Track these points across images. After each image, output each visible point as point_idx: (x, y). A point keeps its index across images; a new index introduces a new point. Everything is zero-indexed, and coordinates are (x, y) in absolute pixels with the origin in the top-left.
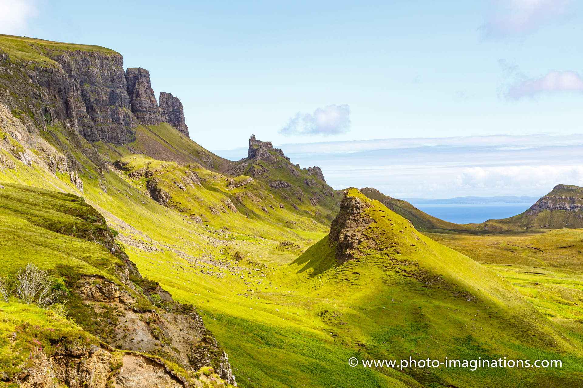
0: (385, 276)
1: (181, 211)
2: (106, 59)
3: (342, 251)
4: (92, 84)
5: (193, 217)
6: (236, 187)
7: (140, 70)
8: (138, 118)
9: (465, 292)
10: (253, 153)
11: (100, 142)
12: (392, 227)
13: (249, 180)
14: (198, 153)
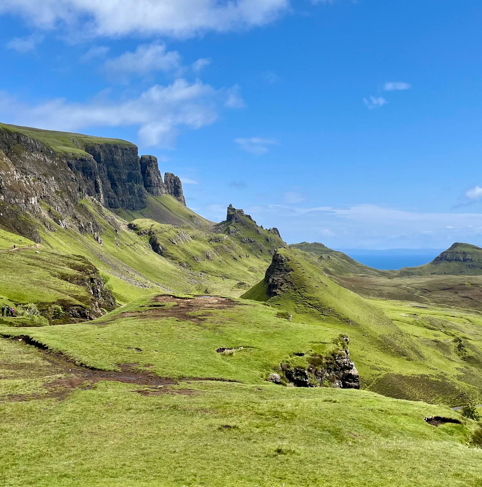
0: (296, 307)
1: (173, 259)
2: (126, 149)
3: (271, 290)
4: (116, 167)
5: (181, 264)
6: (215, 241)
7: (150, 157)
8: (148, 191)
9: (348, 319)
10: (230, 217)
11: (120, 209)
12: (304, 274)
13: (226, 237)
14: (191, 217)
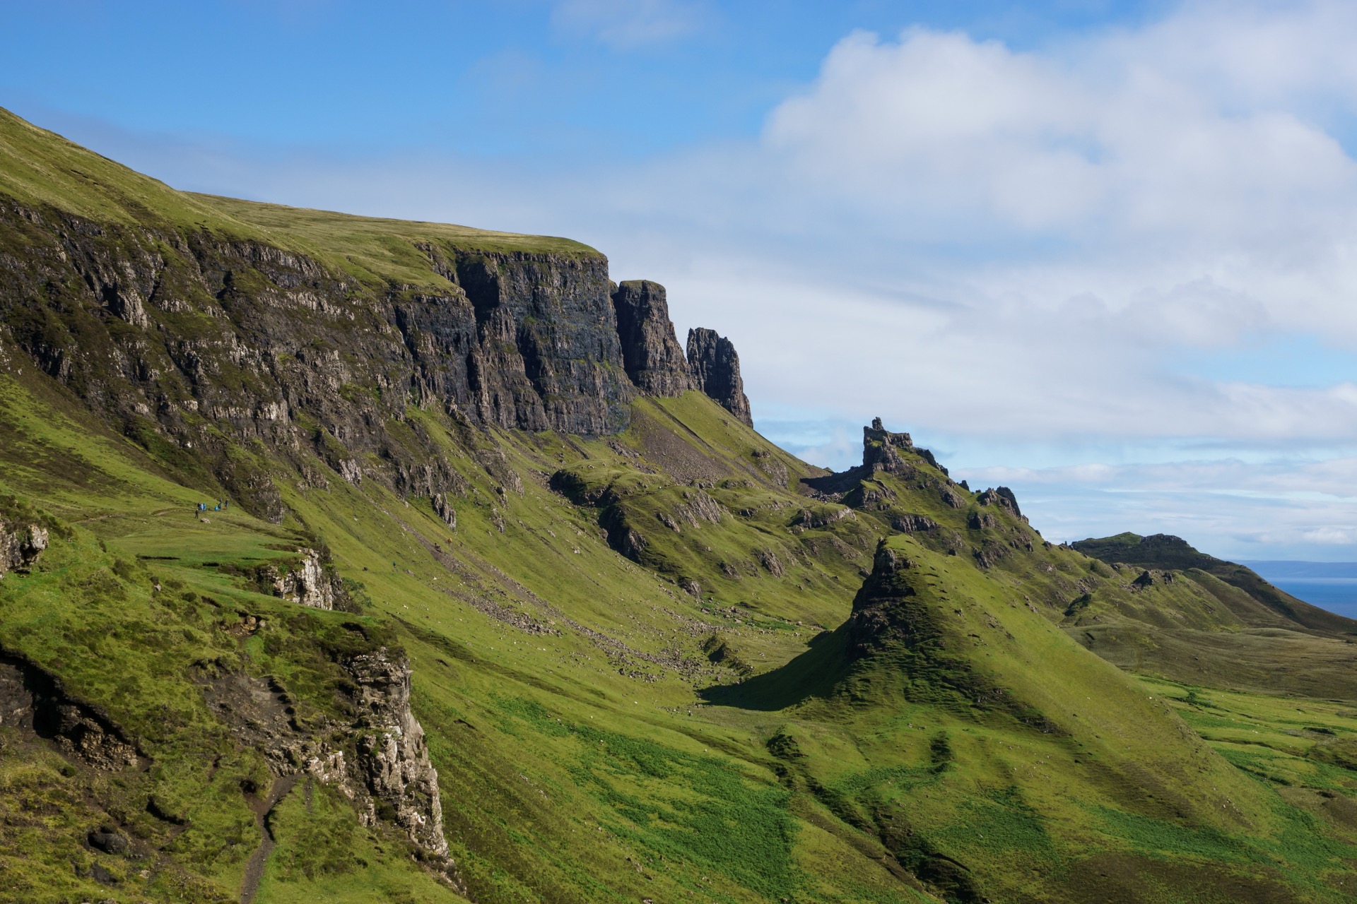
1: (662, 570)
2: (573, 266)
4: (542, 317)
5: (683, 583)
6: (813, 526)
7: (645, 285)
8: (637, 383)
9: (1042, 718)
11: (549, 434)
12: (942, 603)
13: (845, 512)
14: (755, 454)
